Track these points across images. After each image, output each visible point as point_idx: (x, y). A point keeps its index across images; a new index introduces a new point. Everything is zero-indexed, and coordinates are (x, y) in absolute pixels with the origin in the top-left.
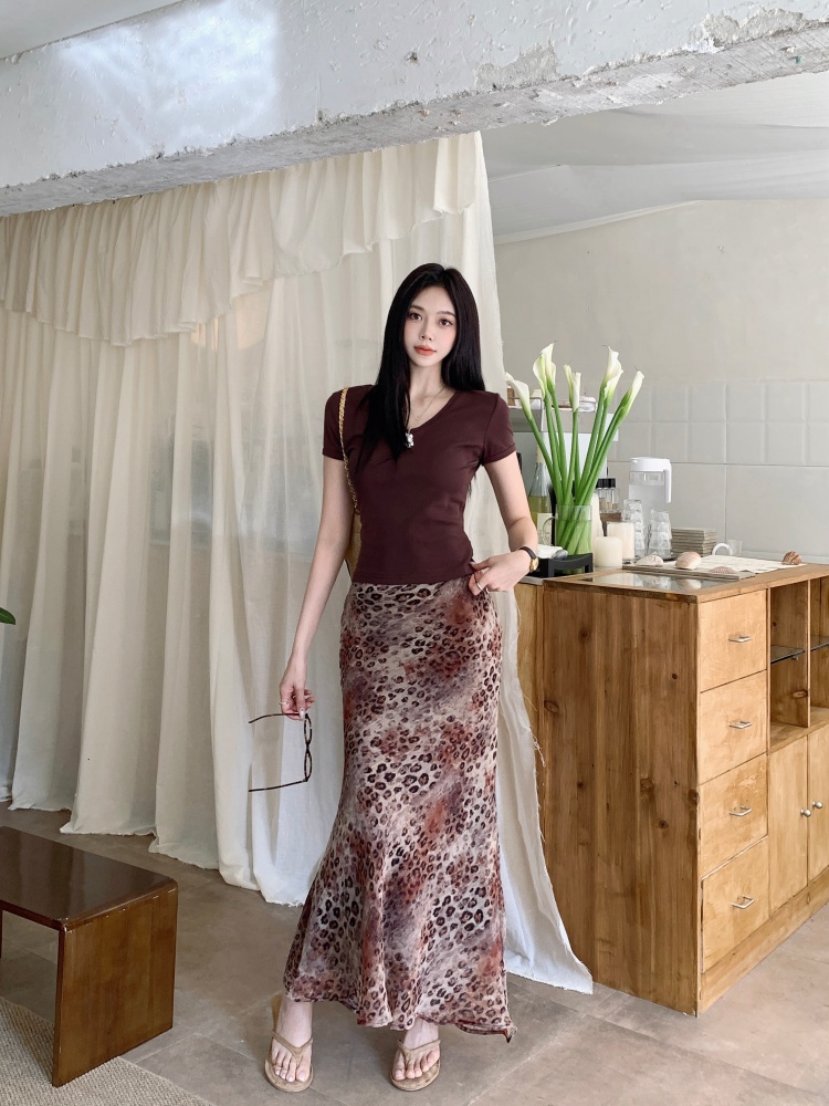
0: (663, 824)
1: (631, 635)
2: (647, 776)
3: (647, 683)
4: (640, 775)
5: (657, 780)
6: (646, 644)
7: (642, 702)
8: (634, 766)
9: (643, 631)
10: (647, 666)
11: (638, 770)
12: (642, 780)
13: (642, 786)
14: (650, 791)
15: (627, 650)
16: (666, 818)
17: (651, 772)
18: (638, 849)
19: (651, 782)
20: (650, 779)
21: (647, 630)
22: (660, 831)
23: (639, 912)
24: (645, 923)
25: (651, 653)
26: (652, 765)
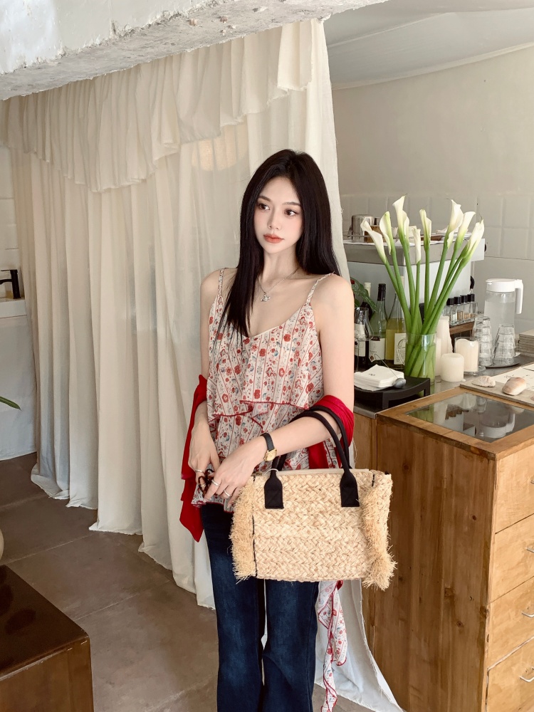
0: (460, 624)
1: (442, 478)
2: (449, 587)
3: (453, 517)
4: (445, 585)
5: (457, 592)
6: (454, 487)
7: (449, 532)
8: (440, 577)
9: (452, 475)
10: (453, 504)
11: (443, 580)
12: (446, 588)
13: (445, 592)
14: (451, 597)
15: (438, 488)
16: (462, 621)
17: (453, 584)
18: (441, 636)
19: (452, 592)
20: (452, 589)
21: (454, 475)
22: (457, 628)
23: (440, 678)
24: (444, 686)
25: (456, 495)
26: (453, 579)
